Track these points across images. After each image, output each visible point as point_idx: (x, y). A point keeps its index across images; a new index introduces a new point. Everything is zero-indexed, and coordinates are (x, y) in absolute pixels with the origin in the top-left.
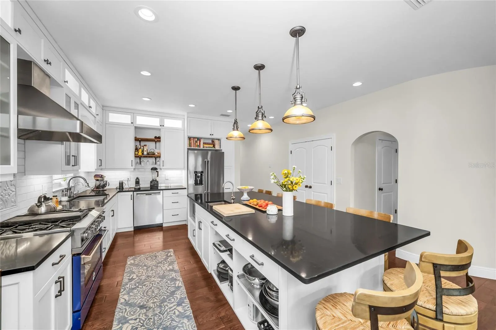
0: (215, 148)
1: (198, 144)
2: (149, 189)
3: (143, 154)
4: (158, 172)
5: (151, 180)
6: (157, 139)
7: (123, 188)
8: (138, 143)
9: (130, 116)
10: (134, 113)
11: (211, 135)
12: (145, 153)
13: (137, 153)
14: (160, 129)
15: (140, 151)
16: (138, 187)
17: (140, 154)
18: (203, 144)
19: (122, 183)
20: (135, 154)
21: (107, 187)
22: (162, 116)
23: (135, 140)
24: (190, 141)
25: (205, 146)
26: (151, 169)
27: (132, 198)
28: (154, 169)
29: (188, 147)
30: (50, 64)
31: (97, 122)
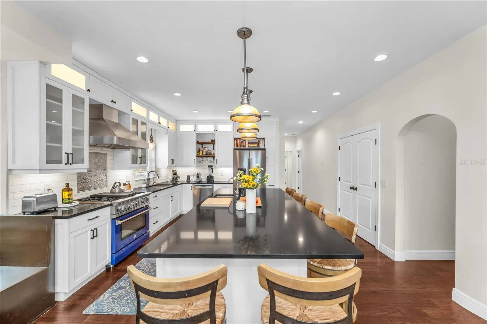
0: (259, 147)
1: (244, 144)
2: (206, 182)
3: (203, 154)
4: (212, 169)
5: (208, 175)
6: (213, 142)
7: (190, 181)
8: (200, 146)
9: (193, 125)
10: (195, 123)
12: (204, 153)
13: (198, 154)
14: (214, 134)
15: (201, 152)
16: (198, 180)
17: (201, 154)
18: (249, 144)
19: (189, 177)
20: (197, 155)
21: (178, 180)
22: (215, 123)
23: (197, 143)
24: (236, 142)
25: (250, 145)
26: (208, 166)
27: (192, 189)
28: (211, 166)
29: (235, 147)
30: (115, 102)
31: (169, 132)
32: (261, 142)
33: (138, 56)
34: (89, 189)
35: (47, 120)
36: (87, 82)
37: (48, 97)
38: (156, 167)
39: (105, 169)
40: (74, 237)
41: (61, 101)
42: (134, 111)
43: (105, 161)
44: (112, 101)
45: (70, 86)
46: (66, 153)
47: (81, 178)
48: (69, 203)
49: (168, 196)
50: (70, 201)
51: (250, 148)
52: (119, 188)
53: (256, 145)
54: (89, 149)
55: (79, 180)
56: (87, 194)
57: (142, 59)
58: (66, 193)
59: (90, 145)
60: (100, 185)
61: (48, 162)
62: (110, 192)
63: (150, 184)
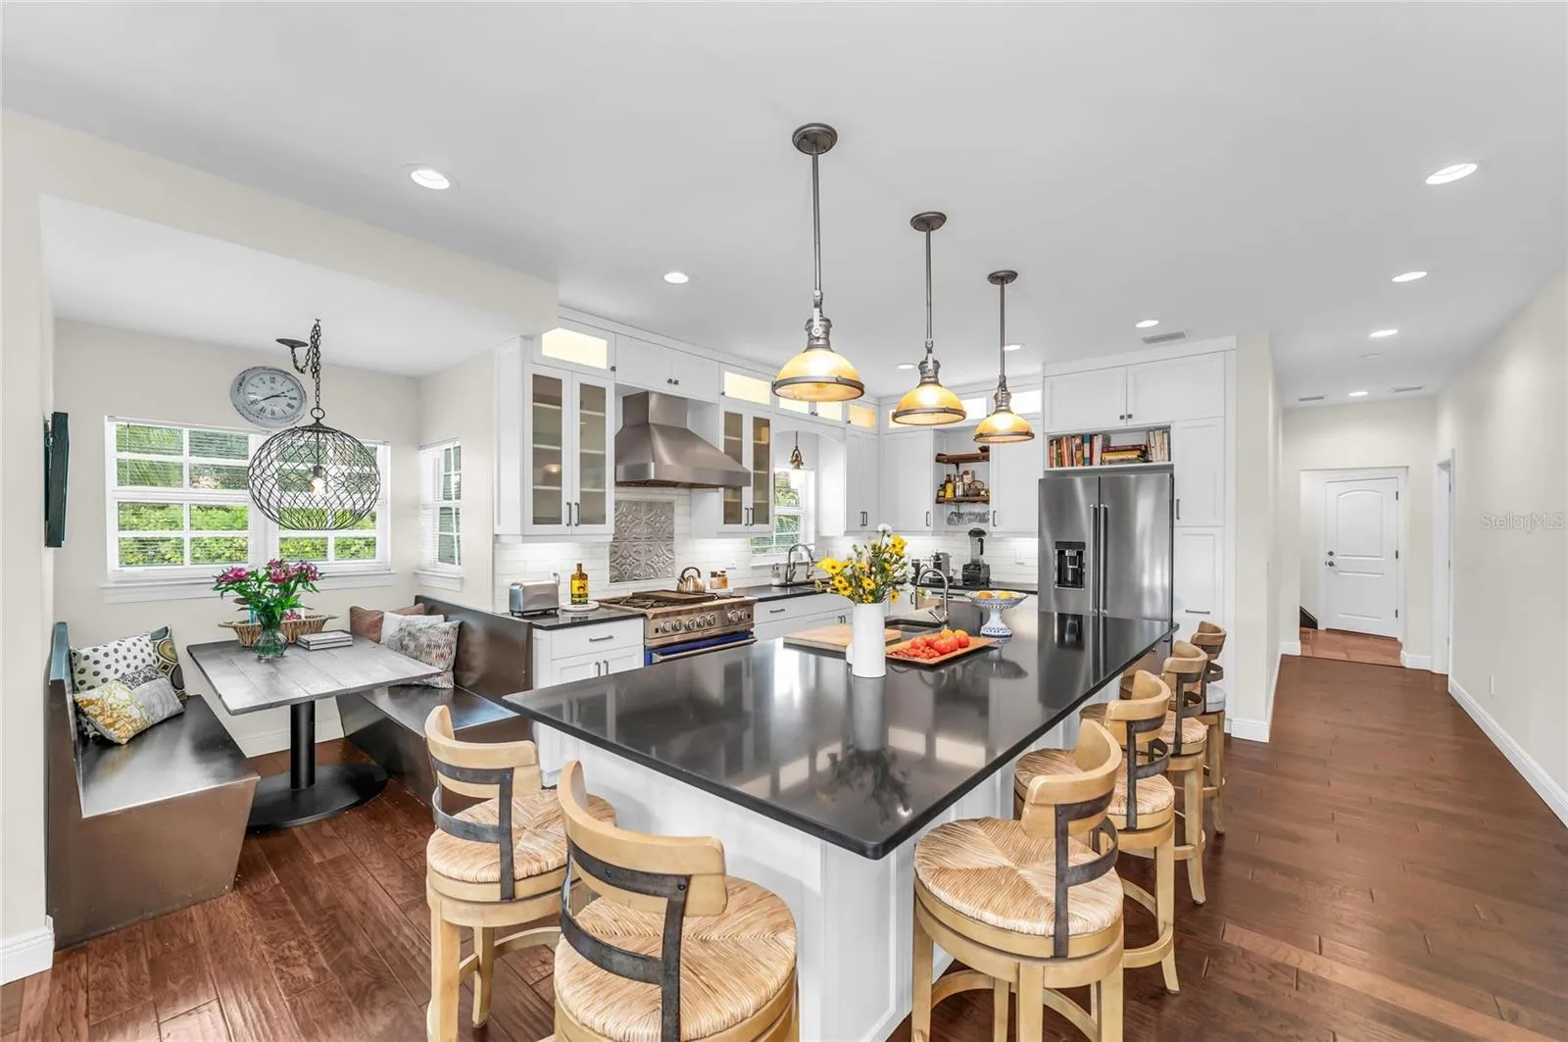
0: (1147, 461)
1: (1087, 455)
2: (960, 584)
3: (955, 496)
4: (981, 541)
5: (969, 562)
6: (983, 454)
8: (951, 469)
11: (1122, 417)
12: (959, 492)
13: (941, 493)
15: (950, 487)
16: (939, 576)
17: (949, 495)
18: (1100, 451)
19: (916, 566)
20: (938, 496)
23: (937, 461)
24: (1057, 449)
25: (1109, 457)
26: (970, 533)
27: (914, 601)
28: (977, 534)
29: (1052, 466)
30: (676, 383)
31: (852, 436)
32: (1157, 440)
33: (667, 273)
34: (633, 578)
35: (534, 442)
36: (612, 352)
37: (537, 398)
38: (817, 532)
39: (671, 537)
40: (562, 669)
41: (558, 401)
42: (727, 394)
43: (670, 519)
44: (670, 381)
45: (575, 368)
46: (568, 503)
47: (618, 555)
48: (580, 602)
49: (830, 614)
50: (583, 599)
51: (1107, 466)
52: (695, 583)
53: (1133, 455)
54: (616, 492)
55: (614, 559)
56: (626, 589)
57: (676, 278)
58: (577, 583)
59: (618, 484)
60: (656, 574)
61: (537, 521)
62: (675, 590)
63: (796, 580)
